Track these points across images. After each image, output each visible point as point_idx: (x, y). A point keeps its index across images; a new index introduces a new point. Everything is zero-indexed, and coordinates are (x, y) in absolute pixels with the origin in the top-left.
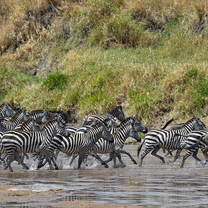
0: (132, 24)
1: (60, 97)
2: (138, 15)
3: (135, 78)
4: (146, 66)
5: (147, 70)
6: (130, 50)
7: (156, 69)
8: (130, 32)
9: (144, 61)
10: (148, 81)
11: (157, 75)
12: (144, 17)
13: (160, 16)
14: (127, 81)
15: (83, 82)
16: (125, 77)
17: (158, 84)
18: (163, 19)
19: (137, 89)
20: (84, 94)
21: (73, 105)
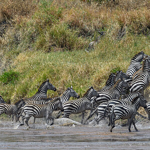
0: (68, 32)
1: (12, 90)
2: (73, 25)
3: (71, 74)
4: (80, 65)
5: (80, 68)
6: (67, 52)
7: (88, 67)
8: (67, 39)
9: (78, 61)
10: (82, 77)
11: (88, 72)
12: (78, 27)
13: (90, 26)
14: (65, 77)
15: (30, 78)
16: (64, 74)
17: (89, 79)
18: (93, 28)
19: (73, 83)
20: (32, 87)
21: (23, 96)
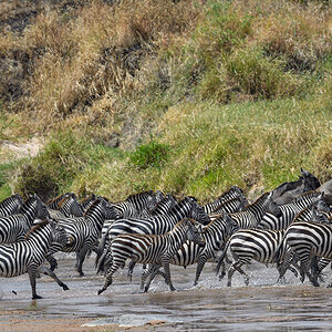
0: (264, 63)
1: (156, 180)
2: (274, 49)
3: (271, 146)
4: (288, 127)
5: (290, 133)
6: (263, 103)
7: (304, 132)
8: (263, 76)
9: (285, 119)
10: (293, 151)
11: (305, 141)
12: (284, 52)
13: (307, 50)
14: (259, 152)
15: (191, 155)
16: (257, 145)
17: (307, 154)
18: (312, 55)
19: (276, 163)
20: (195, 173)
21: (178, 191)
